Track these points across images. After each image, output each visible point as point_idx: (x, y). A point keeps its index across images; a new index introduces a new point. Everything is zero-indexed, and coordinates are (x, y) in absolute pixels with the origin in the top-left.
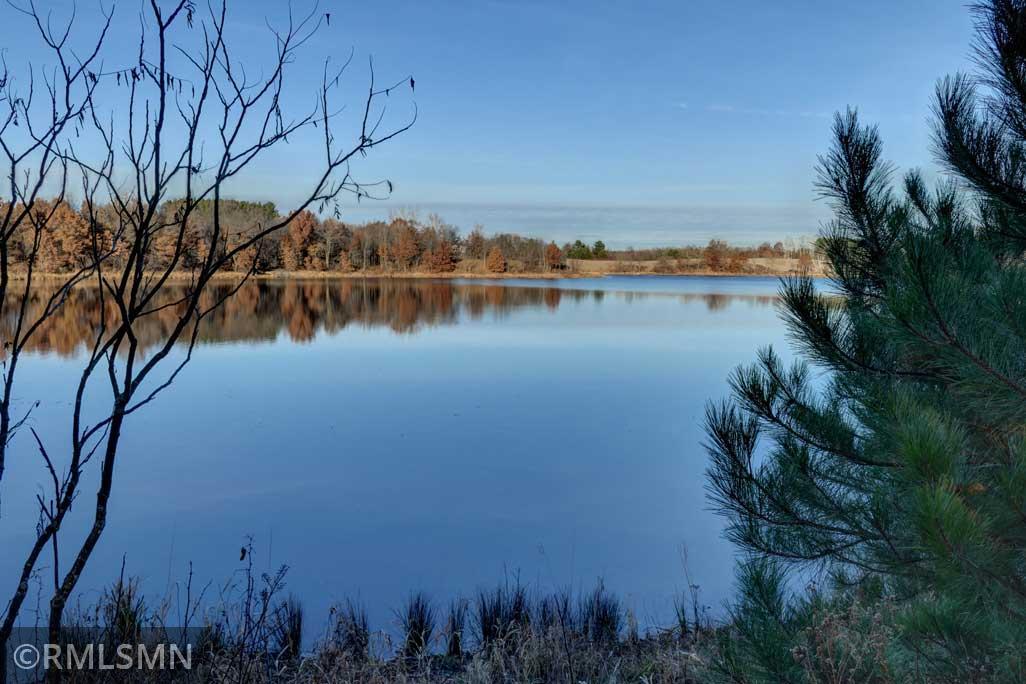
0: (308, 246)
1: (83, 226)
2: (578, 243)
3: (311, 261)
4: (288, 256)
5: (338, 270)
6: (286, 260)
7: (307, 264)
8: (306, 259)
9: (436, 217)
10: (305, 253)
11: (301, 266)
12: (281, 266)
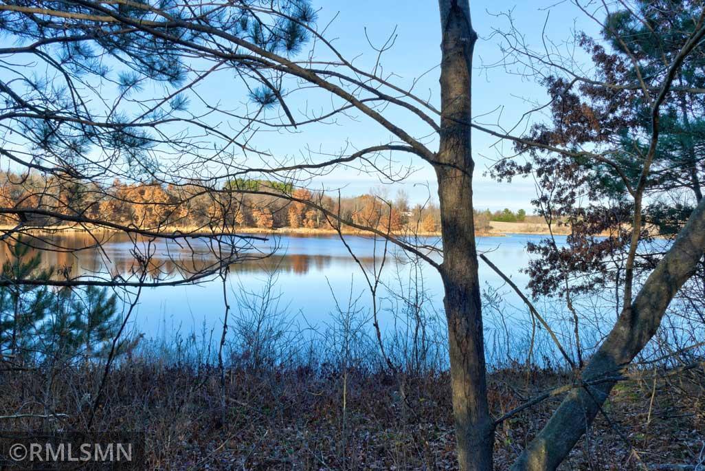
0: (306, 212)
1: (165, 199)
2: (507, 210)
3: (307, 222)
4: (293, 218)
5: (325, 228)
6: (291, 221)
7: (305, 224)
8: (305, 220)
9: (403, 192)
10: (304, 217)
11: (301, 225)
12: (288, 225)
